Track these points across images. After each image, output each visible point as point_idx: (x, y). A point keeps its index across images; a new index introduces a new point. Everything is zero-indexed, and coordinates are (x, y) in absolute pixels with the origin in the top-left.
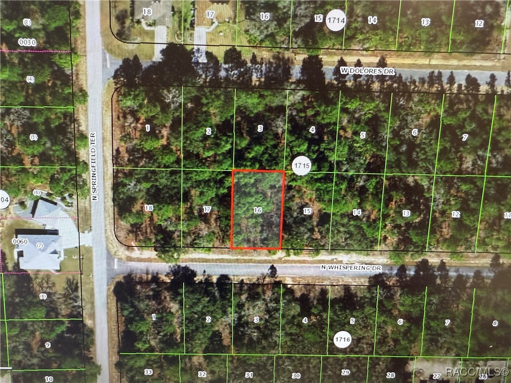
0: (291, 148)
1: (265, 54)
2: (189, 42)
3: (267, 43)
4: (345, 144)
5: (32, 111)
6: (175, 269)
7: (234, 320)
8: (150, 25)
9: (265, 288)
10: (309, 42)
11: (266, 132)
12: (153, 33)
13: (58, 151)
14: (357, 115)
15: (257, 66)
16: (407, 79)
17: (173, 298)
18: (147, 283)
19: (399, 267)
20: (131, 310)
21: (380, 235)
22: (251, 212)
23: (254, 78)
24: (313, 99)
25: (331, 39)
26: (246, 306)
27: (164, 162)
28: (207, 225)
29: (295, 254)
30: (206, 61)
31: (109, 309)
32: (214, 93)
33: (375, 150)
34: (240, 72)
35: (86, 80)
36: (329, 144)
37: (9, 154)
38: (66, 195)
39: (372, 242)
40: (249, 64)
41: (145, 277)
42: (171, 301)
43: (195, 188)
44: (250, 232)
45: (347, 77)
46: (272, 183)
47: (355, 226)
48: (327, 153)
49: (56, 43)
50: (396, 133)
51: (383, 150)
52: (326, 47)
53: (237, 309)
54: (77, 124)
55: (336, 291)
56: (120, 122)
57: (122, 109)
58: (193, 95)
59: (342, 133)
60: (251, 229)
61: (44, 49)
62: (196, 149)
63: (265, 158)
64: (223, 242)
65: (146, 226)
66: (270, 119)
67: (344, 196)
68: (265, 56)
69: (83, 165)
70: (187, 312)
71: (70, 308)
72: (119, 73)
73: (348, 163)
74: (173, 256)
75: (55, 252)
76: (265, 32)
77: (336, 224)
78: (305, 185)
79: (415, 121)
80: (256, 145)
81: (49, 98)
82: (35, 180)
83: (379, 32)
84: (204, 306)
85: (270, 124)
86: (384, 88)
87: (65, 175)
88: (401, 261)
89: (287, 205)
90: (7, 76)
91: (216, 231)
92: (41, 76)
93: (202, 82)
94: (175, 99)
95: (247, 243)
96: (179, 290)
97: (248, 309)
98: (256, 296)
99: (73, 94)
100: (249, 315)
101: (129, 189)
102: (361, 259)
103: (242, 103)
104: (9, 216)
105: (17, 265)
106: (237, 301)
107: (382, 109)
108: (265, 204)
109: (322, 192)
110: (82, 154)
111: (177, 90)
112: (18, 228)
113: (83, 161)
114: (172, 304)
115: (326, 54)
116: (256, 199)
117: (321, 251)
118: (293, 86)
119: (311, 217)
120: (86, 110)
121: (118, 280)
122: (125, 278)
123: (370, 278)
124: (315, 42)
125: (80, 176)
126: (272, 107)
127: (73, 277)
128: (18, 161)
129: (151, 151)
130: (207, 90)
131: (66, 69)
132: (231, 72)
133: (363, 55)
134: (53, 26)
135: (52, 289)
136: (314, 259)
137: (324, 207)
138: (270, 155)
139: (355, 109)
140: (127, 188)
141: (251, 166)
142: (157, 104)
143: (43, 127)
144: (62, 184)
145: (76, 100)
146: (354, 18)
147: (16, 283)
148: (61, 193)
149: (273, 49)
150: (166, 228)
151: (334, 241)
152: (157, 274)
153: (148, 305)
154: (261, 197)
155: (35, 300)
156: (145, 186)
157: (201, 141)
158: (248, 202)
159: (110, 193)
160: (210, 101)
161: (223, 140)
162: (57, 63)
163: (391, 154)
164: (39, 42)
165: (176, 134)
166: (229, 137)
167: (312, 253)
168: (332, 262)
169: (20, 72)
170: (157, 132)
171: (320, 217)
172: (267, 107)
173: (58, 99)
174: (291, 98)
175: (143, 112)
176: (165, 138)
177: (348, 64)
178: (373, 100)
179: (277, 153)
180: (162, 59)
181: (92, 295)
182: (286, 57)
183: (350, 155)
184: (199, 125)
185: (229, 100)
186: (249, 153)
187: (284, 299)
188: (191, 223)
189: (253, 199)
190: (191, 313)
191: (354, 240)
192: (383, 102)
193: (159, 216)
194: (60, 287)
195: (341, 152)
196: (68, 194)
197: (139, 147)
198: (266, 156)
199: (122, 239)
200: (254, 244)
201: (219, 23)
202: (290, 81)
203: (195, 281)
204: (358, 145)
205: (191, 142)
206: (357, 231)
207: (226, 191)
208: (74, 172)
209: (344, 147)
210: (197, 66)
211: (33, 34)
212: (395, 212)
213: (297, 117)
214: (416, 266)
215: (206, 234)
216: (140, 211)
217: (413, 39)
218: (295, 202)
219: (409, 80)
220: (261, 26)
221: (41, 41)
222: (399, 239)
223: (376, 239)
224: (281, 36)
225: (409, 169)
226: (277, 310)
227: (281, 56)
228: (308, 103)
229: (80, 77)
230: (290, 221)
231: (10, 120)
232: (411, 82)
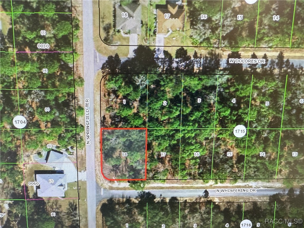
0: (219, 113)
1: (203, 52)
2: (153, 44)
3: (204, 44)
4: (255, 110)
5: (46, 92)
6: (141, 194)
7: (180, 226)
8: (126, 34)
9: (201, 205)
10: (232, 43)
11: (202, 103)
12: (128, 39)
13: (63, 118)
14: (263, 91)
15: (197, 60)
16: (297, 66)
17: (140, 213)
18: (123, 204)
19: (289, 189)
20: (112, 221)
21: (277, 169)
22: (192, 156)
23: (196, 67)
24: (234, 81)
25: (247, 41)
26: (188, 217)
27: (135, 124)
28: (163, 165)
29: (221, 182)
30: (163, 57)
31: (97, 221)
32: (169, 78)
33: (274, 113)
34: (186, 64)
35: (83, 71)
36: (244, 110)
37: (30, 121)
38: (69, 147)
39: (272, 173)
40: (192, 59)
41: (121, 200)
42: (138, 215)
43: (155, 140)
44: (192, 169)
45: (257, 65)
46: (206, 136)
47: (261, 163)
48: (243, 116)
49: (63, 46)
50: (289, 102)
51: (281, 113)
52: (244, 46)
53: (182, 219)
54: (77, 100)
55: (248, 206)
56: (106, 99)
57: (107, 90)
58: (155, 79)
59: (253, 102)
60: (192, 167)
61: (54, 50)
62: (156, 115)
63: (202, 120)
64: (173, 175)
65: (122, 166)
66: (206, 95)
67: (254, 144)
68: (203, 53)
69: (80, 127)
70: (149, 222)
71: (71, 221)
72: (105, 66)
73: (257, 122)
74: (140, 186)
75: (61, 185)
76: (203, 37)
77: (248, 162)
78: (228, 137)
79: (301, 93)
80: (196, 112)
81: (58, 83)
82: (48, 138)
83: (279, 35)
84: (161, 218)
85: (206, 98)
86: (281, 73)
87: (68, 134)
88: (290, 185)
89: (216, 151)
90: (29, 69)
91: (169, 168)
92: (52, 68)
93: (160, 71)
94: (143, 82)
95: (190, 176)
96: (144, 208)
97: (190, 219)
98: (195, 211)
99: (74, 80)
100: (190, 223)
101: (111, 142)
102: (264, 185)
103: (187, 84)
104: (30, 162)
105: (36, 194)
106: (182, 214)
107: (280, 86)
108: (201, 150)
109: (239, 141)
110: (80, 120)
111: (144, 76)
112: (36, 170)
113: (81, 124)
114: (139, 217)
115: (243, 51)
116: (195, 147)
117: (238, 180)
118: (221, 72)
119: (231, 158)
120: (83, 91)
121: (103, 202)
122: (108, 200)
123: (270, 196)
124: (236, 43)
125: (79, 134)
126: (207, 87)
127: (74, 202)
128: (37, 125)
129: (127, 117)
130: (164, 76)
131: (69, 64)
132: (180, 63)
133: (268, 51)
134: (61, 35)
135: (59, 210)
136: (234, 185)
137: (240, 151)
138: (205, 118)
139: (262, 87)
140: (110, 142)
141: (192, 125)
142: (131, 86)
143: (54, 103)
144: (66, 140)
145: (76, 84)
146: (263, 26)
147: (35, 206)
148: (66, 146)
149: (208, 48)
150: (136, 167)
151: (247, 173)
152: (130, 197)
153: (123, 218)
154: (199, 145)
155: (48, 217)
156: (122, 140)
157: (160, 110)
158: (190, 149)
159: (99, 145)
160: (166, 83)
161: (174, 109)
162: (64, 60)
163: (286, 116)
164: (51, 46)
165: (143, 105)
166: (178, 106)
167: (232, 181)
168: (245, 187)
169: (38, 66)
170: (131, 104)
171: (237, 158)
172: (204, 87)
173: (64, 84)
174: (220, 80)
175: (121, 91)
176: (136, 108)
177: (258, 57)
178: (274, 80)
179: (210, 116)
180: (134, 56)
181: (86, 213)
182: (217, 53)
183: (258, 117)
184: (158, 99)
185: (178, 82)
186: (192, 117)
187: (213, 212)
188: (152, 164)
189: (194, 147)
190: (152, 223)
191: (260, 173)
192: (281, 81)
193: (131, 159)
194: (65, 208)
195: (253, 115)
196: (70, 147)
197: (119, 115)
198: (203, 119)
199: (106, 175)
200: (194, 176)
201: (173, 31)
202: (219, 69)
203: (155, 201)
204: (264, 110)
205: (153, 110)
206: (262, 167)
207: (176, 142)
208: (74, 132)
209: (254, 111)
210: (157, 60)
211: (47, 41)
212: (287, 153)
213: (223, 93)
214: (300, 188)
215: (162, 171)
216: (119, 157)
217: (301, 40)
218: (221, 148)
219: (298, 67)
220: (201, 33)
221: (53, 45)
222: (290, 171)
223: (275, 172)
224: (214, 40)
225: (297, 125)
226: (208, 219)
227: (213, 52)
228: (231, 83)
229: (79, 68)
230: (218, 161)
231: (31, 98)
232: (299, 68)
